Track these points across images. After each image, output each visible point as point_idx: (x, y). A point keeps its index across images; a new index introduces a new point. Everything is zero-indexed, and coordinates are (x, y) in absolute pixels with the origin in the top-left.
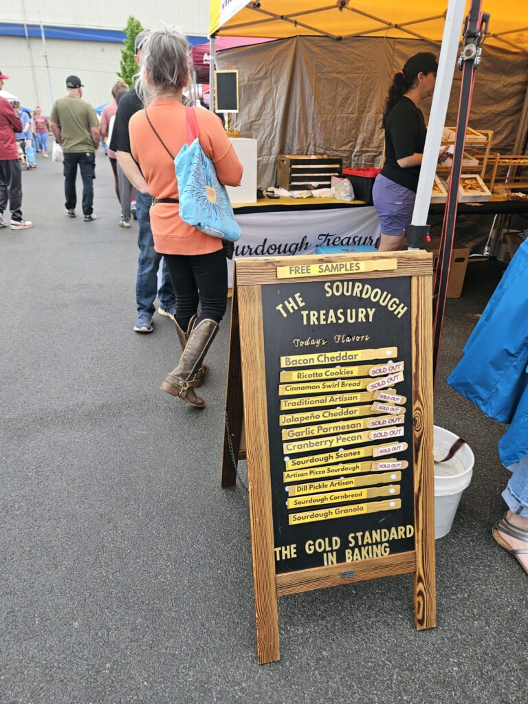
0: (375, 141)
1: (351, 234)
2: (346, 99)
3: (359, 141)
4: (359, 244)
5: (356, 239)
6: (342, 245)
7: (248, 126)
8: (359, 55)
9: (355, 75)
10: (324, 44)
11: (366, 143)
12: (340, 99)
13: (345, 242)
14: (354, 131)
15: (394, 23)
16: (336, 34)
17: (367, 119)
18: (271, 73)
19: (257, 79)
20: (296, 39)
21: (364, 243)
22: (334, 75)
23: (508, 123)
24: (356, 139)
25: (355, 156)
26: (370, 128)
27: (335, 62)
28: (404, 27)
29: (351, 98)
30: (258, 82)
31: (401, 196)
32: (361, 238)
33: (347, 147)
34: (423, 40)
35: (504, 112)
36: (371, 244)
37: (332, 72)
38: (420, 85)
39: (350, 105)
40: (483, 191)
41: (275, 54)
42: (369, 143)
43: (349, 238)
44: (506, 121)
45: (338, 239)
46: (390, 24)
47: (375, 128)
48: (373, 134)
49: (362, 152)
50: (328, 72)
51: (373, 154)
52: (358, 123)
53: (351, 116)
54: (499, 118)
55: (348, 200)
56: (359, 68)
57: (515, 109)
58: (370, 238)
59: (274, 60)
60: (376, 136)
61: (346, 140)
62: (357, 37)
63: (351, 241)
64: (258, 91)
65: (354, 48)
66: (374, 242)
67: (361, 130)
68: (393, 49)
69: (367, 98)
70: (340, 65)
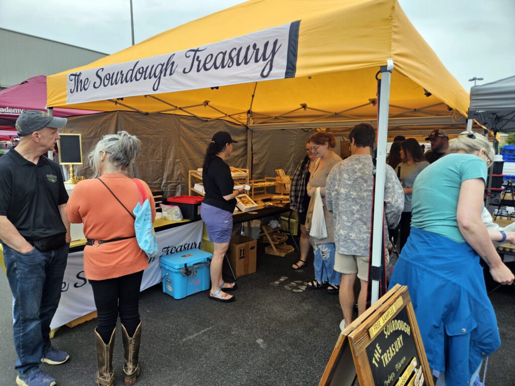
0: (175, 176)
1: (182, 243)
2: (154, 150)
3: (165, 177)
4: (188, 249)
5: (186, 246)
6: (177, 252)
7: (83, 172)
8: (159, 124)
9: (158, 136)
10: (136, 117)
11: (169, 178)
12: (150, 150)
13: (178, 250)
14: (161, 171)
15: (179, 106)
16: (144, 111)
17: (168, 163)
18: (99, 133)
19: (89, 138)
20: (117, 112)
21: (191, 248)
22: (145, 136)
23: (241, 161)
24: (163, 176)
25: (163, 186)
26: (171, 168)
27: (144, 127)
28: (184, 109)
29: (157, 150)
30: (89, 140)
31: (227, 217)
32: (189, 244)
33: (158, 181)
34: (195, 117)
35: (238, 155)
36: (195, 247)
37: (143, 134)
38: (226, 150)
39: (157, 155)
40: (253, 204)
41: (101, 121)
42: (171, 178)
43: (182, 246)
44: (240, 160)
45: (174, 248)
46: (176, 107)
47: (174, 167)
48: (173, 172)
49: (167, 184)
50: (141, 134)
51: (175, 184)
52: (163, 165)
53: (159, 161)
54: (236, 159)
55: (179, 220)
56: (160, 132)
57: (244, 153)
58: (195, 243)
59: (101, 125)
60: (175, 173)
61: (156, 176)
62: (159, 114)
63: (183, 248)
64: (90, 147)
65: (155, 119)
66: (198, 246)
67: (165, 170)
68: (179, 121)
69: (167, 150)
70: (148, 129)
